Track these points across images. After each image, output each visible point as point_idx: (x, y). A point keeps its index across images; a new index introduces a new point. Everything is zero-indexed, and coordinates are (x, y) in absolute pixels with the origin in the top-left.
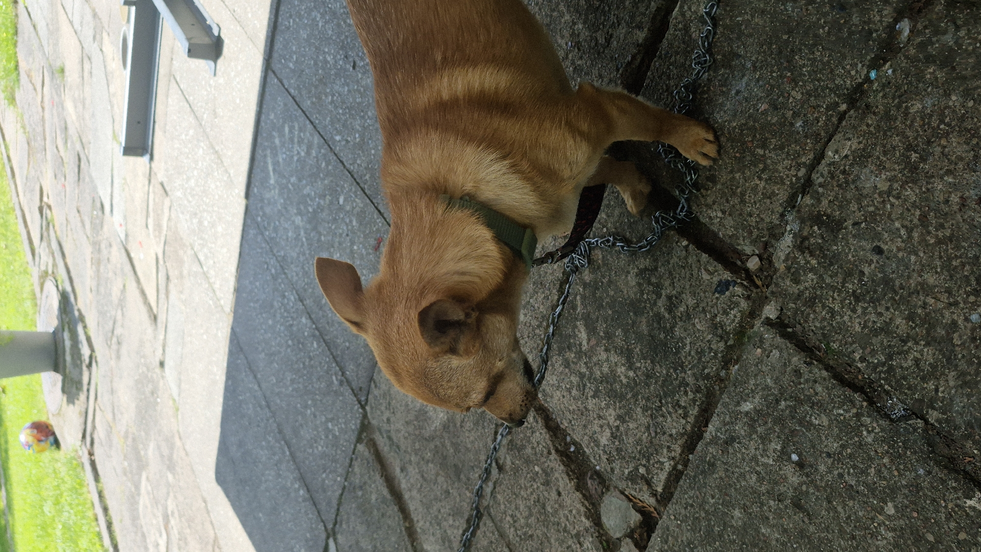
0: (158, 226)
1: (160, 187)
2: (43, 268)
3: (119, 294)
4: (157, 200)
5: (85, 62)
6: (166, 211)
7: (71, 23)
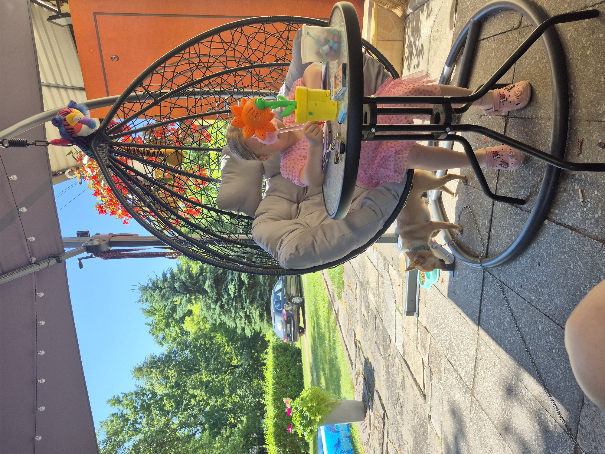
0: (424, 347)
1: (424, 329)
2: (357, 370)
3: (400, 381)
4: (422, 335)
5: (379, 278)
6: (429, 340)
7: (372, 263)
